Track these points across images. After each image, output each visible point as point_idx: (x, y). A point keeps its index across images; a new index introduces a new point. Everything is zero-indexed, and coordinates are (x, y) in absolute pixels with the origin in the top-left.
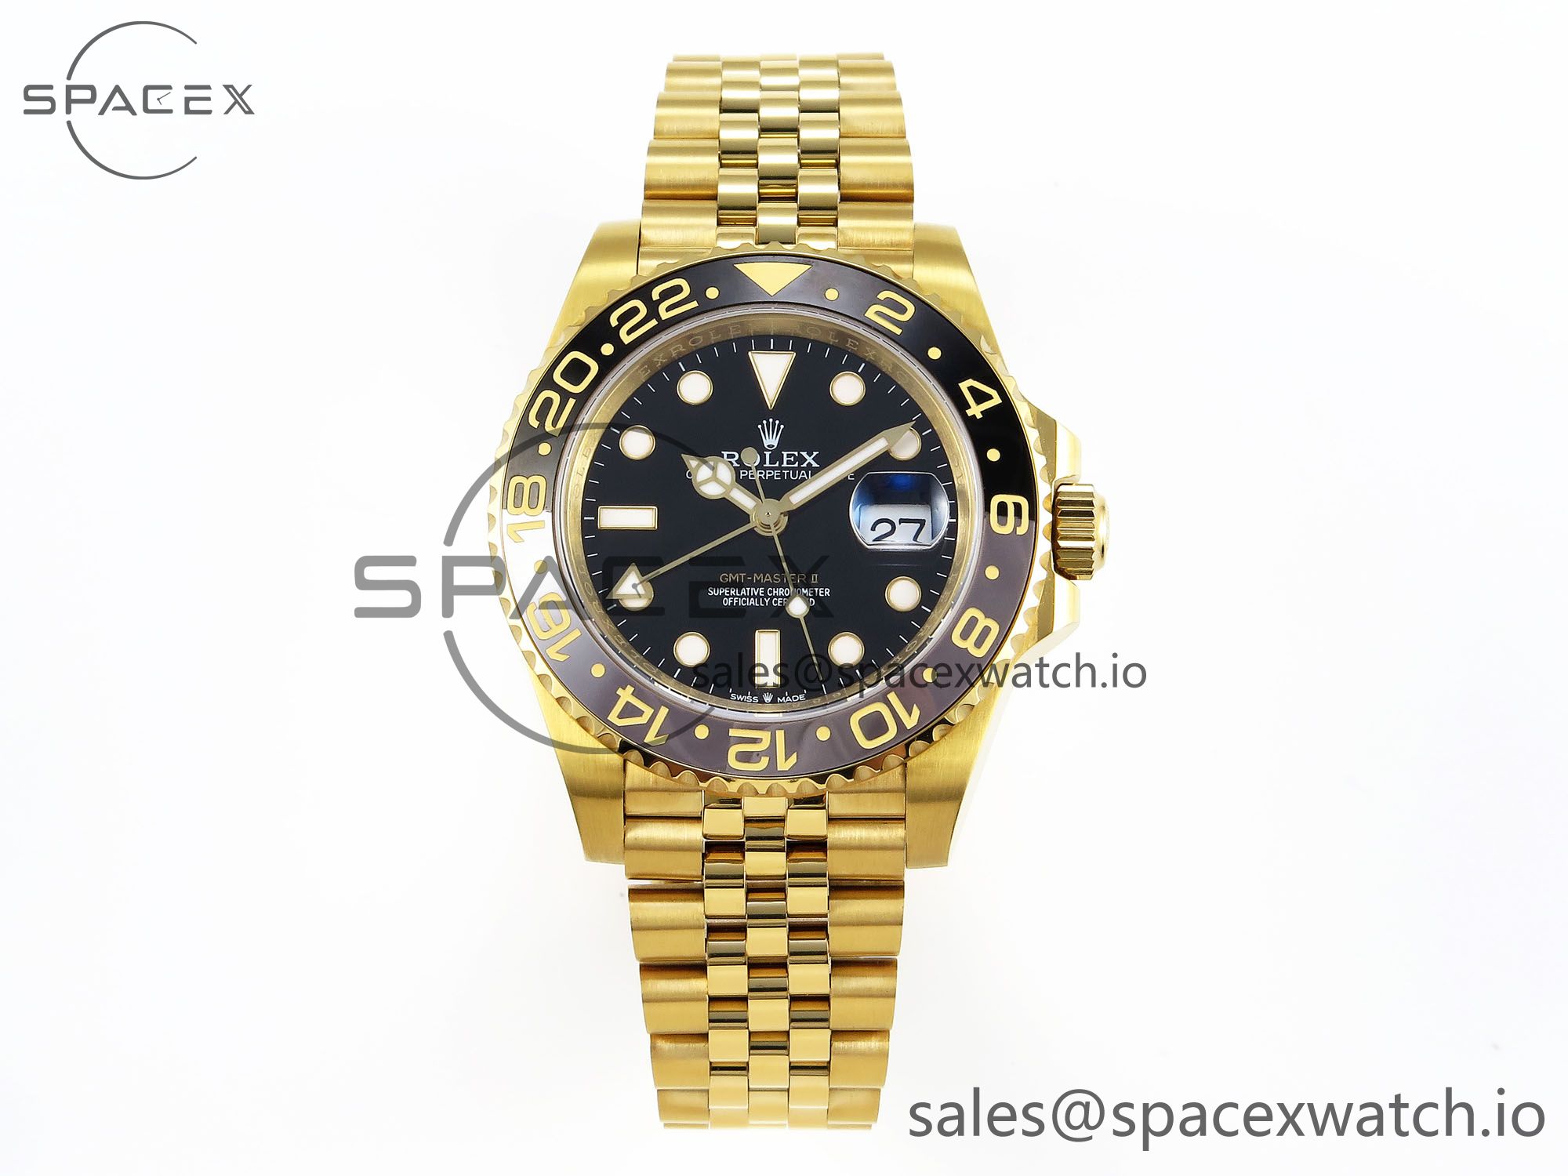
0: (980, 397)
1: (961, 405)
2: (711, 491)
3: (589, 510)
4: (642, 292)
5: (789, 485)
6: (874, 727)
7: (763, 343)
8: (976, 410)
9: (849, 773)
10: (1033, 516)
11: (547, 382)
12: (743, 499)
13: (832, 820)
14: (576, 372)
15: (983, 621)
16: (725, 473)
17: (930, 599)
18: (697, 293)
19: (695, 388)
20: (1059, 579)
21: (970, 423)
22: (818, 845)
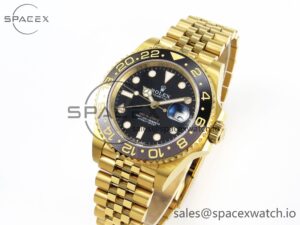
0: (206, 96)
1: (201, 96)
2: (146, 95)
3: (121, 90)
4: (150, 51)
5: (161, 100)
6: (153, 154)
7: (170, 70)
8: (203, 98)
9: (145, 161)
10: (206, 124)
11: (123, 61)
12: (151, 99)
13: (141, 171)
14: (129, 61)
15: (185, 141)
16: (150, 93)
17: (178, 134)
18: (160, 55)
19: (152, 74)
20: (208, 142)
21: (201, 100)
22: (137, 176)
